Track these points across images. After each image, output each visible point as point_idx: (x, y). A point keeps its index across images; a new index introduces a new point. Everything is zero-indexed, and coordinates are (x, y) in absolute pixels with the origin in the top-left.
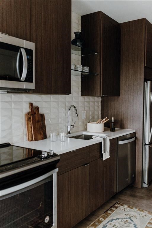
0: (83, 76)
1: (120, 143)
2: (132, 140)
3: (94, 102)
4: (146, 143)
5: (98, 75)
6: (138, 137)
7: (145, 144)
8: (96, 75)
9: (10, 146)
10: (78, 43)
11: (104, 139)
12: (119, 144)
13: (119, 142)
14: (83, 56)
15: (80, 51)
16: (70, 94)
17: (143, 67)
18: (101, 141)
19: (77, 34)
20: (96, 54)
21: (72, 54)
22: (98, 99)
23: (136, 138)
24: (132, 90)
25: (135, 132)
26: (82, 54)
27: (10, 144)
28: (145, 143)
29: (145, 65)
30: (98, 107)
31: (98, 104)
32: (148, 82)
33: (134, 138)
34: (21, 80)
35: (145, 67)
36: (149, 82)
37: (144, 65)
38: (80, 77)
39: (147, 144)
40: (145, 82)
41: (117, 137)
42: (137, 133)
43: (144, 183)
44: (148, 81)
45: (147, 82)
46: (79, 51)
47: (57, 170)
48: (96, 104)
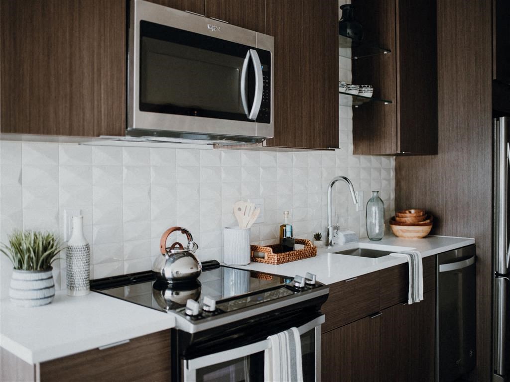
0: (357, 107)
1: (443, 268)
2: (468, 262)
3: (379, 170)
4: (499, 273)
5: (391, 102)
6: (481, 256)
7: (498, 275)
8: (386, 103)
9: (219, 267)
10: (349, 31)
11: (412, 256)
12: (440, 271)
13: (440, 265)
14: (356, 58)
15: (349, 47)
16: (336, 150)
17: (490, 82)
18: (406, 261)
19: (347, 9)
20: (385, 53)
21: (339, 57)
22: (388, 161)
23: (477, 259)
24: (466, 140)
25: (473, 242)
26: (353, 55)
27: (219, 263)
28: (497, 272)
29: (495, 78)
30: (389, 180)
31: (389, 174)
32: (500, 118)
33: (473, 258)
34: (250, 117)
35: (493, 81)
36: (503, 118)
37: (492, 78)
38: (351, 108)
39: (502, 273)
40: (495, 119)
41: (436, 255)
42: (479, 247)
43: (496, 372)
44: (502, 116)
45: (498, 120)
46: (348, 49)
47: (322, 319)
48: (384, 173)
